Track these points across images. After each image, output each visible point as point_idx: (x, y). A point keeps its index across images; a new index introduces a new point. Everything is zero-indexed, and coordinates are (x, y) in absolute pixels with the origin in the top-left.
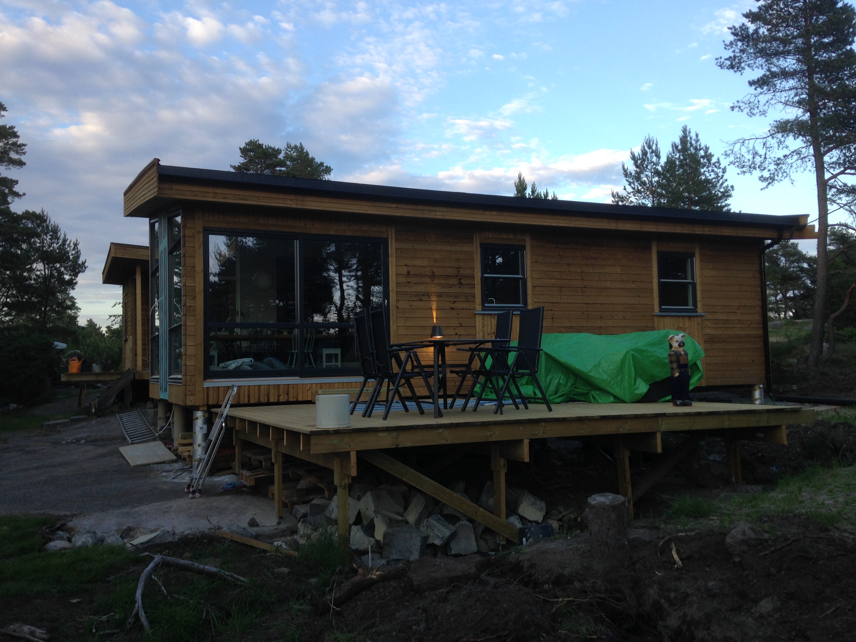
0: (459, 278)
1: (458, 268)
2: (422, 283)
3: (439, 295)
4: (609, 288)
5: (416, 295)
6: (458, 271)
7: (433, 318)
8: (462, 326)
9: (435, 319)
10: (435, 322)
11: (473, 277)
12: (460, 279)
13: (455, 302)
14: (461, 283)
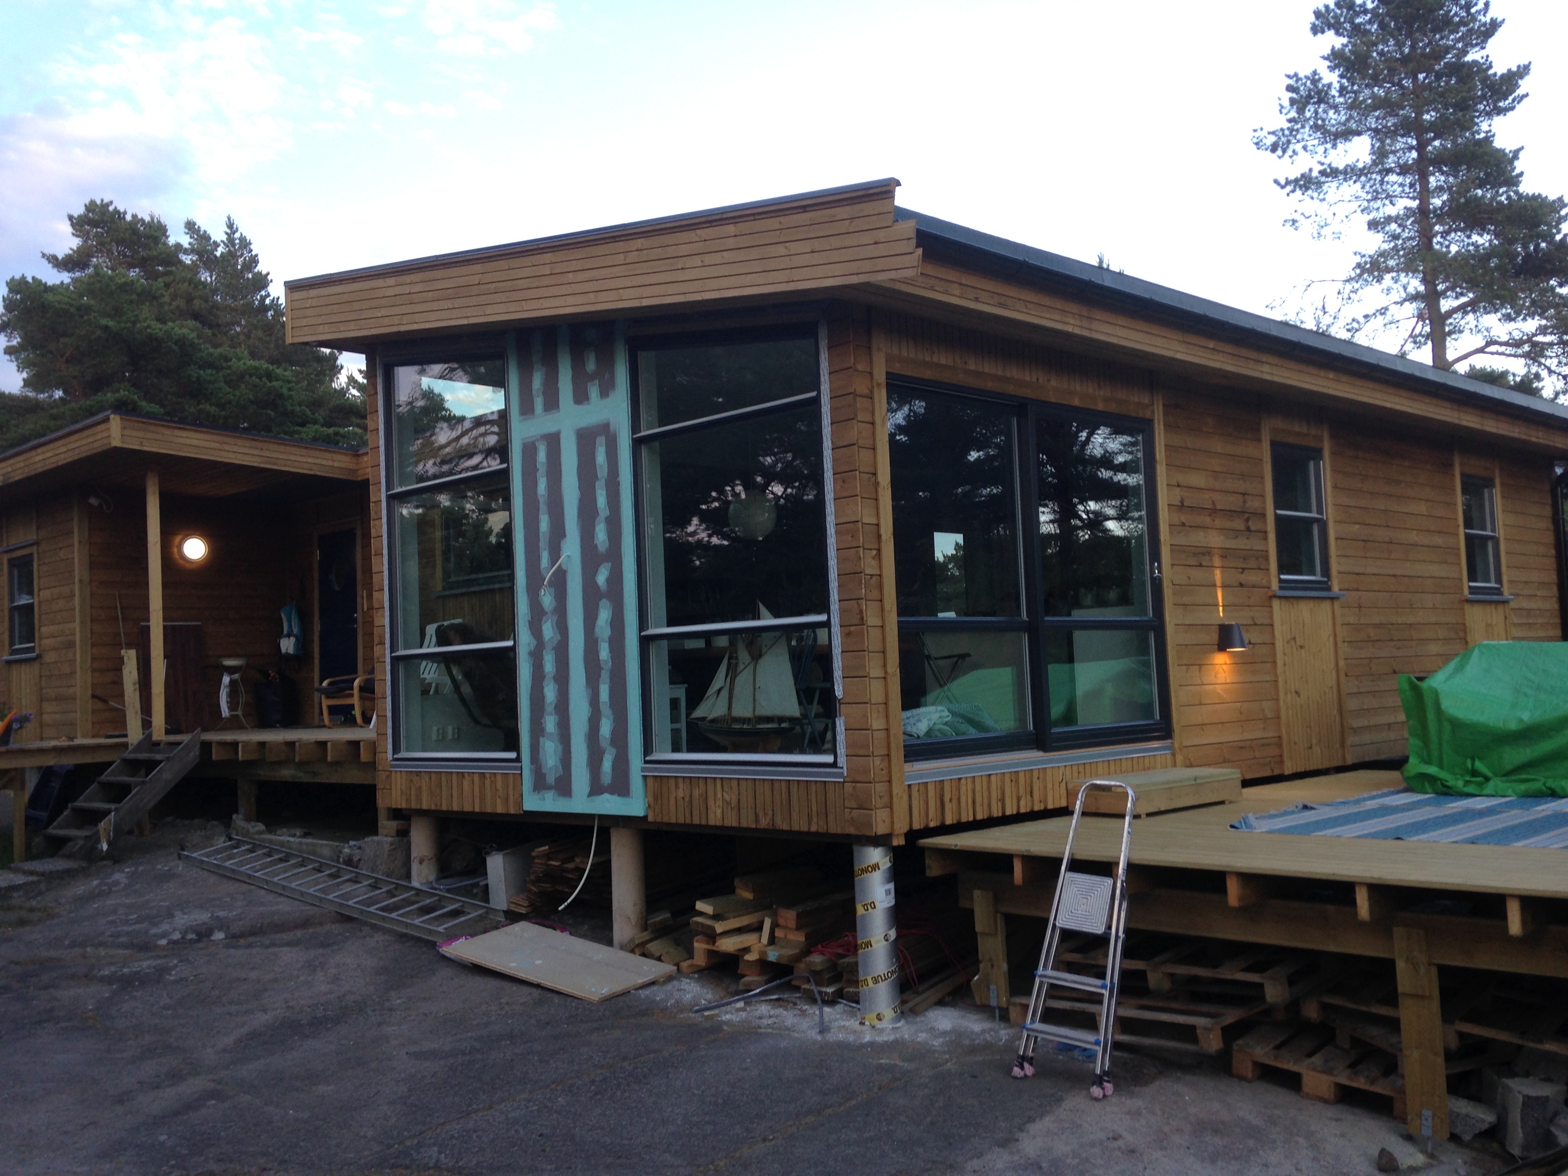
0: (1246, 515)
1: (1244, 494)
2: (1200, 527)
3: (1226, 554)
4: (1415, 545)
5: (1195, 554)
6: (1245, 502)
7: (1217, 605)
8: (1256, 624)
9: (1221, 609)
10: (1221, 614)
11: (1264, 515)
12: (1247, 520)
13: (1244, 569)
14: (1248, 529)
